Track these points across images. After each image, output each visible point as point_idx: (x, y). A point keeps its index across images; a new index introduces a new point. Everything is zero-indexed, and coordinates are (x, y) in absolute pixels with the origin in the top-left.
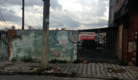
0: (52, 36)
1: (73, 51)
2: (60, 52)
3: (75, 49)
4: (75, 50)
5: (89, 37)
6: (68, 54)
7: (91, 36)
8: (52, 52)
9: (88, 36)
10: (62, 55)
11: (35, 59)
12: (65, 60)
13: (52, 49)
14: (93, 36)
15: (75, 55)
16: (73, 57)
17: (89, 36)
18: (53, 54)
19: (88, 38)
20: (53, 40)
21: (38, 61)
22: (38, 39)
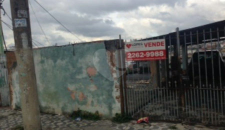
0: (68, 58)
1: (112, 91)
2: (85, 94)
3: (114, 86)
4: (115, 89)
5: (148, 55)
6: (101, 98)
7: (154, 51)
8: (72, 92)
9: (145, 52)
10: (90, 99)
11: (46, 108)
12: (97, 112)
13: (71, 87)
14: (159, 51)
15: (116, 101)
16: (113, 106)
17: (150, 51)
18: (73, 98)
19: (145, 57)
20: (70, 67)
21: (51, 110)
22: (46, 66)
